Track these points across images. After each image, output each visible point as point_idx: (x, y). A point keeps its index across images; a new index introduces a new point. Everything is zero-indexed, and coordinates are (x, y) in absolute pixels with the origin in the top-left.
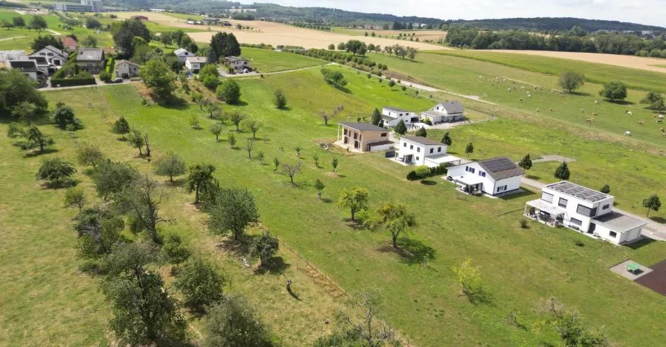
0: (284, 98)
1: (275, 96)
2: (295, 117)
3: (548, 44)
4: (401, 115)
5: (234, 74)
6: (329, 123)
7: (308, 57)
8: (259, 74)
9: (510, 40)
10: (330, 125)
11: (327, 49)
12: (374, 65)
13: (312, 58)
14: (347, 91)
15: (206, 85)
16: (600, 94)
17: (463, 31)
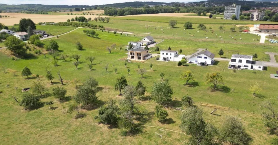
1: (77, 45)
4: (137, 44)
5: (43, 38)
7: (63, 26)
8: (55, 36)
9: (131, 11)
10: (112, 53)
11: (67, 21)
13: (66, 26)
14: (99, 38)
15: (36, 45)
16: (184, 26)
17: (111, 9)
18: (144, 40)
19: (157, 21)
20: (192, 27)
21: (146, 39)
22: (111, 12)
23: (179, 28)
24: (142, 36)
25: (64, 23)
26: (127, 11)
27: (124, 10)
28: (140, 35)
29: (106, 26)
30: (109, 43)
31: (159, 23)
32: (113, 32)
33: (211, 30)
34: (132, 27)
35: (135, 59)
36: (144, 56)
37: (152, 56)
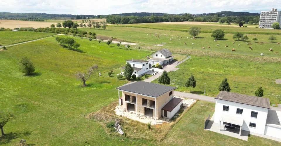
0: (31, 66)
1: (22, 65)
2: (49, 81)
3: (151, 20)
4: (144, 65)
6: (86, 83)
7: (39, 32)
8: (2, 47)
10: (89, 85)
11: (50, 27)
12: (86, 33)
13: (42, 33)
14: (81, 51)
16: (212, 36)
17: (114, 17)
18: (156, 57)
19: (170, 29)
20: (224, 38)
21: (159, 55)
22: (114, 20)
23: (203, 38)
24: (152, 50)
25: (45, 28)
26: (132, 19)
27: (128, 18)
28: (148, 47)
29: (99, 33)
30: (94, 60)
31: (173, 32)
32: (107, 41)
33: (257, 41)
34: (137, 36)
35: (138, 114)
36: (161, 108)
37: (182, 104)
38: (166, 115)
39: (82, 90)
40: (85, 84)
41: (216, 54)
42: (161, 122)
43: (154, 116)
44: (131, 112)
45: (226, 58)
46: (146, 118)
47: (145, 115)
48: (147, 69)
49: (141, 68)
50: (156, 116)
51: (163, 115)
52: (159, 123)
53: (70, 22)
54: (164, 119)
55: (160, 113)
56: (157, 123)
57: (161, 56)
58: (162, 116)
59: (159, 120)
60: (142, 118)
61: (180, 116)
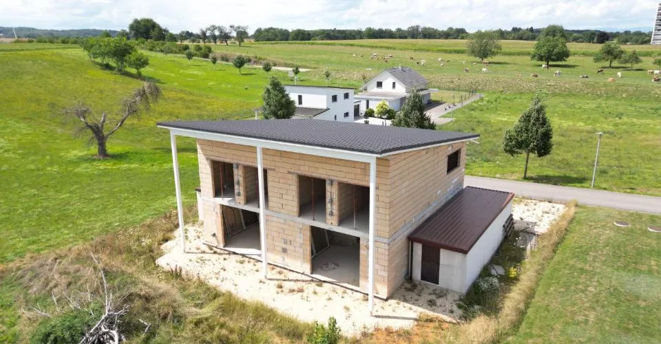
4: (335, 98)
16: (533, 58)
20: (569, 61)
23: (507, 64)
28: (355, 74)
35: (273, 266)
36: (406, 233)
37: (510, 219)
38: (431, 274)
39: (82, 168)
40: (103, 153)
41: (567, 86)
42: (405, 314)
43: (366, 278)
44: (243, 255)
45: (600, 96)
46: (318, 289)
47: (313, 270)
48: (346, 115)
49: (325, 107)
50: (375, 280)
51: (417, 274)
52: (396, 325)
53: (147, 23)
54: (426, 297)
55: (401, 260)
56: (384, 324)
57: (394, 86)
58: (409, 277)
59: (391, 302)
60: (295, 286)
61: (516, 279)
